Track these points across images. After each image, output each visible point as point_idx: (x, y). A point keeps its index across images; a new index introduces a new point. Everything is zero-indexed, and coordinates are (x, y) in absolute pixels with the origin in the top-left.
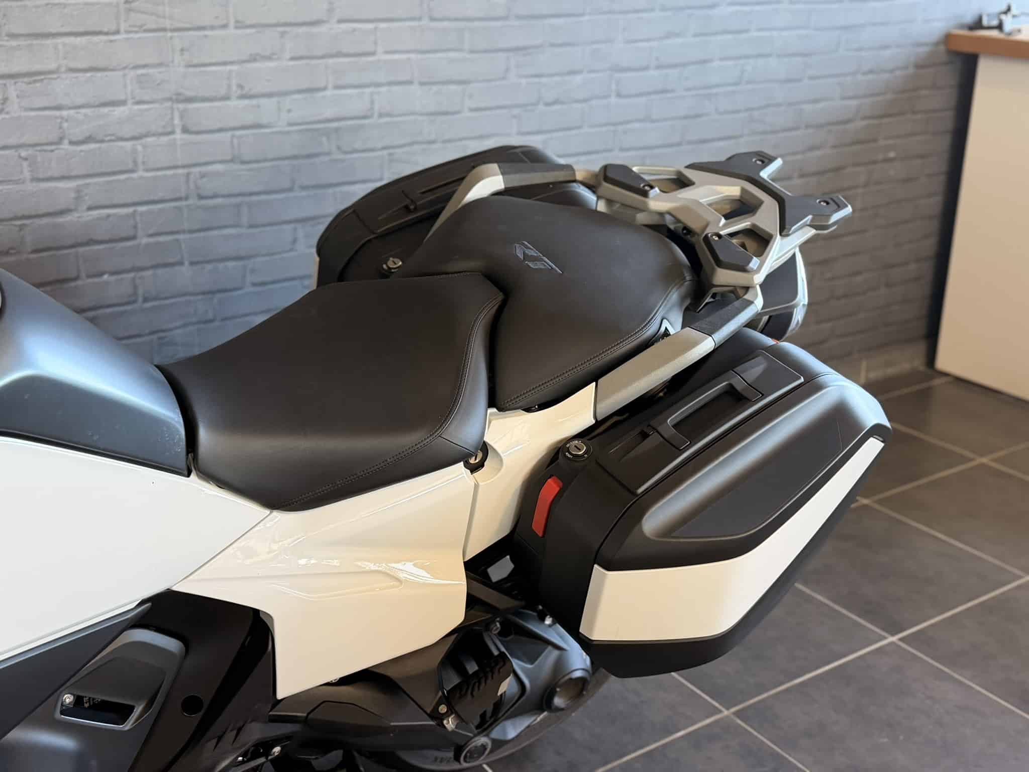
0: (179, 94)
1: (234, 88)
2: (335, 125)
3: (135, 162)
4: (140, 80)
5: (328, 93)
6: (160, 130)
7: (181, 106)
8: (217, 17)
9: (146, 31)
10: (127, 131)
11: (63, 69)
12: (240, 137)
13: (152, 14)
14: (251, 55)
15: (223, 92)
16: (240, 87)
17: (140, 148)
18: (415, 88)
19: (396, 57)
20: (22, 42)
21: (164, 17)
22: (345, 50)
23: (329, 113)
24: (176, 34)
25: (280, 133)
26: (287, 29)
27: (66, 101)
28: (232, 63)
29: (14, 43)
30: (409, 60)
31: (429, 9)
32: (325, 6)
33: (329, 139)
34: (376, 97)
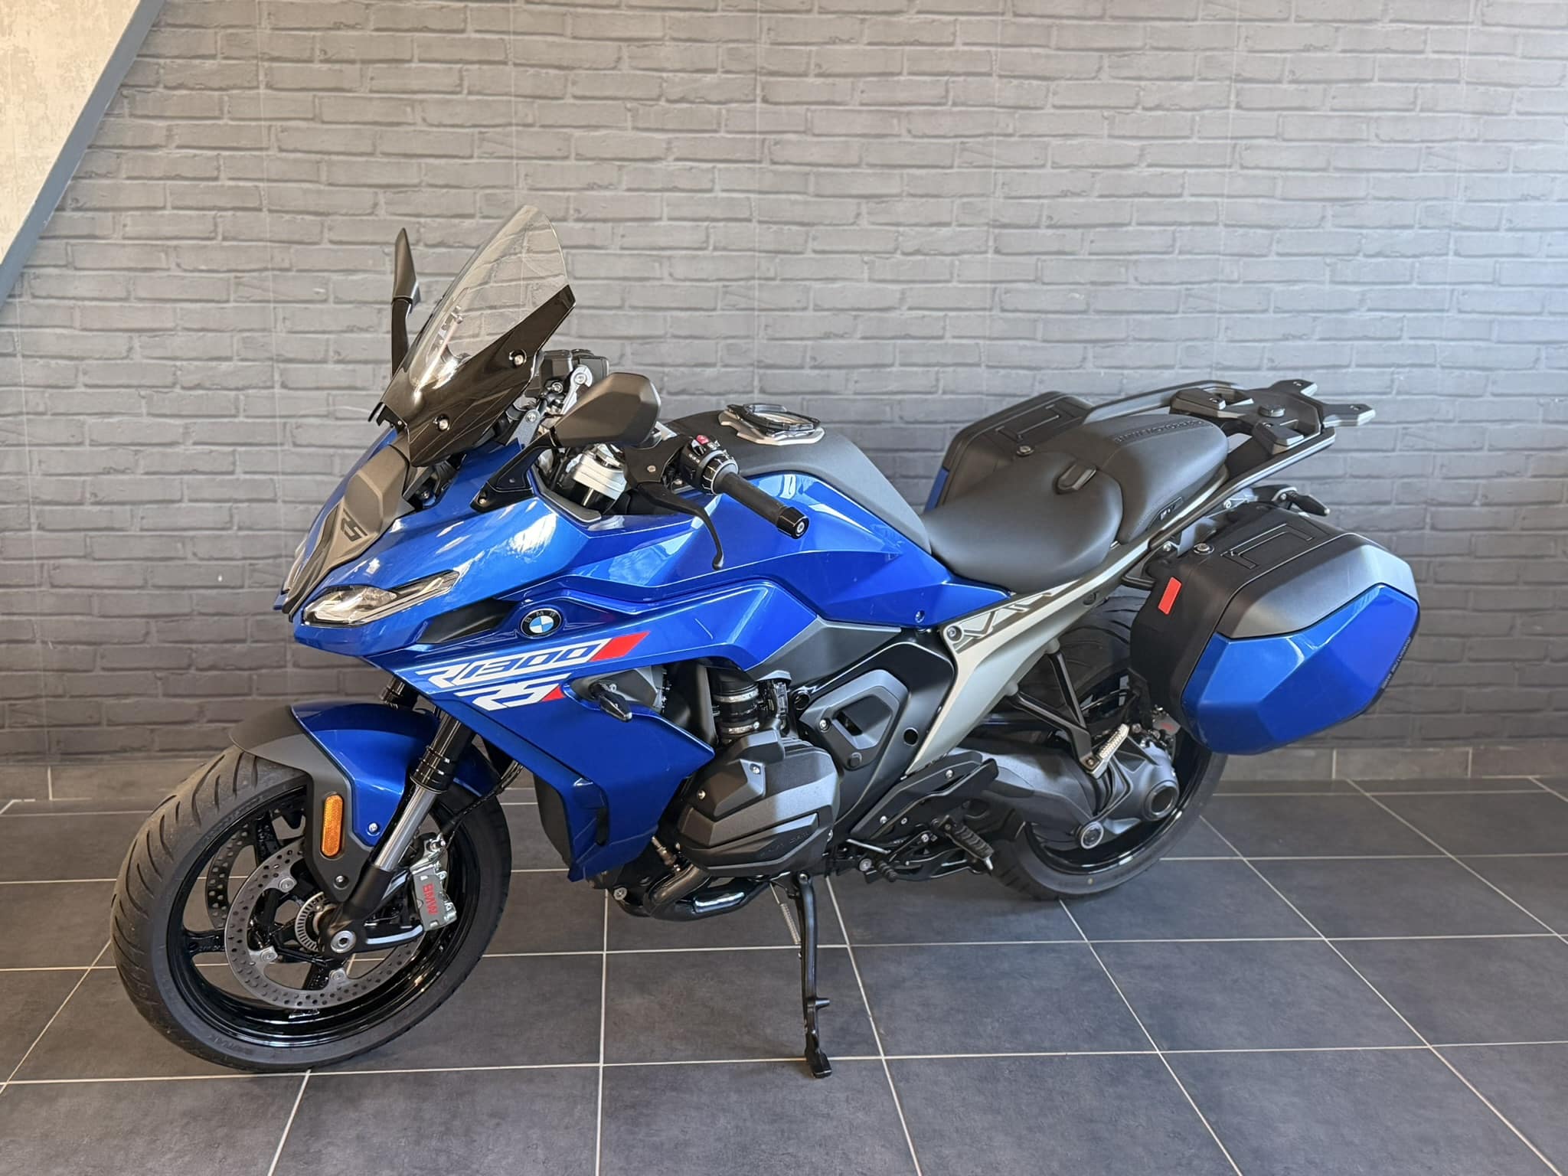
0: (759, 362)
1: (808, 360)
2: (899, 397)
4: (729, 347)
5: (894, 369)
6: (741, 390)
7: (762, 371)
8: (799, 301)
9: (738, 309)
10: (714, 388)
11: (669, 335)
12: (810, 400)
13: (744, 297)
14: (826, 333)
15: (798, 362)
16: (814, 359)
18: (982, 370)
19: (964, 341)
20: (639, 313)
21: (754, 299)
22: (913, 333)
23: (893, 386)
24: (762, 313)
25: (846, 400)
26: (860, 313)
27: (669, 361)
28: (809, 339)
29: (633, 313)
30: (977, 344)
31: (1001, 301)
32: (898, 295)
33: (892, 408)
34: (941, 375)
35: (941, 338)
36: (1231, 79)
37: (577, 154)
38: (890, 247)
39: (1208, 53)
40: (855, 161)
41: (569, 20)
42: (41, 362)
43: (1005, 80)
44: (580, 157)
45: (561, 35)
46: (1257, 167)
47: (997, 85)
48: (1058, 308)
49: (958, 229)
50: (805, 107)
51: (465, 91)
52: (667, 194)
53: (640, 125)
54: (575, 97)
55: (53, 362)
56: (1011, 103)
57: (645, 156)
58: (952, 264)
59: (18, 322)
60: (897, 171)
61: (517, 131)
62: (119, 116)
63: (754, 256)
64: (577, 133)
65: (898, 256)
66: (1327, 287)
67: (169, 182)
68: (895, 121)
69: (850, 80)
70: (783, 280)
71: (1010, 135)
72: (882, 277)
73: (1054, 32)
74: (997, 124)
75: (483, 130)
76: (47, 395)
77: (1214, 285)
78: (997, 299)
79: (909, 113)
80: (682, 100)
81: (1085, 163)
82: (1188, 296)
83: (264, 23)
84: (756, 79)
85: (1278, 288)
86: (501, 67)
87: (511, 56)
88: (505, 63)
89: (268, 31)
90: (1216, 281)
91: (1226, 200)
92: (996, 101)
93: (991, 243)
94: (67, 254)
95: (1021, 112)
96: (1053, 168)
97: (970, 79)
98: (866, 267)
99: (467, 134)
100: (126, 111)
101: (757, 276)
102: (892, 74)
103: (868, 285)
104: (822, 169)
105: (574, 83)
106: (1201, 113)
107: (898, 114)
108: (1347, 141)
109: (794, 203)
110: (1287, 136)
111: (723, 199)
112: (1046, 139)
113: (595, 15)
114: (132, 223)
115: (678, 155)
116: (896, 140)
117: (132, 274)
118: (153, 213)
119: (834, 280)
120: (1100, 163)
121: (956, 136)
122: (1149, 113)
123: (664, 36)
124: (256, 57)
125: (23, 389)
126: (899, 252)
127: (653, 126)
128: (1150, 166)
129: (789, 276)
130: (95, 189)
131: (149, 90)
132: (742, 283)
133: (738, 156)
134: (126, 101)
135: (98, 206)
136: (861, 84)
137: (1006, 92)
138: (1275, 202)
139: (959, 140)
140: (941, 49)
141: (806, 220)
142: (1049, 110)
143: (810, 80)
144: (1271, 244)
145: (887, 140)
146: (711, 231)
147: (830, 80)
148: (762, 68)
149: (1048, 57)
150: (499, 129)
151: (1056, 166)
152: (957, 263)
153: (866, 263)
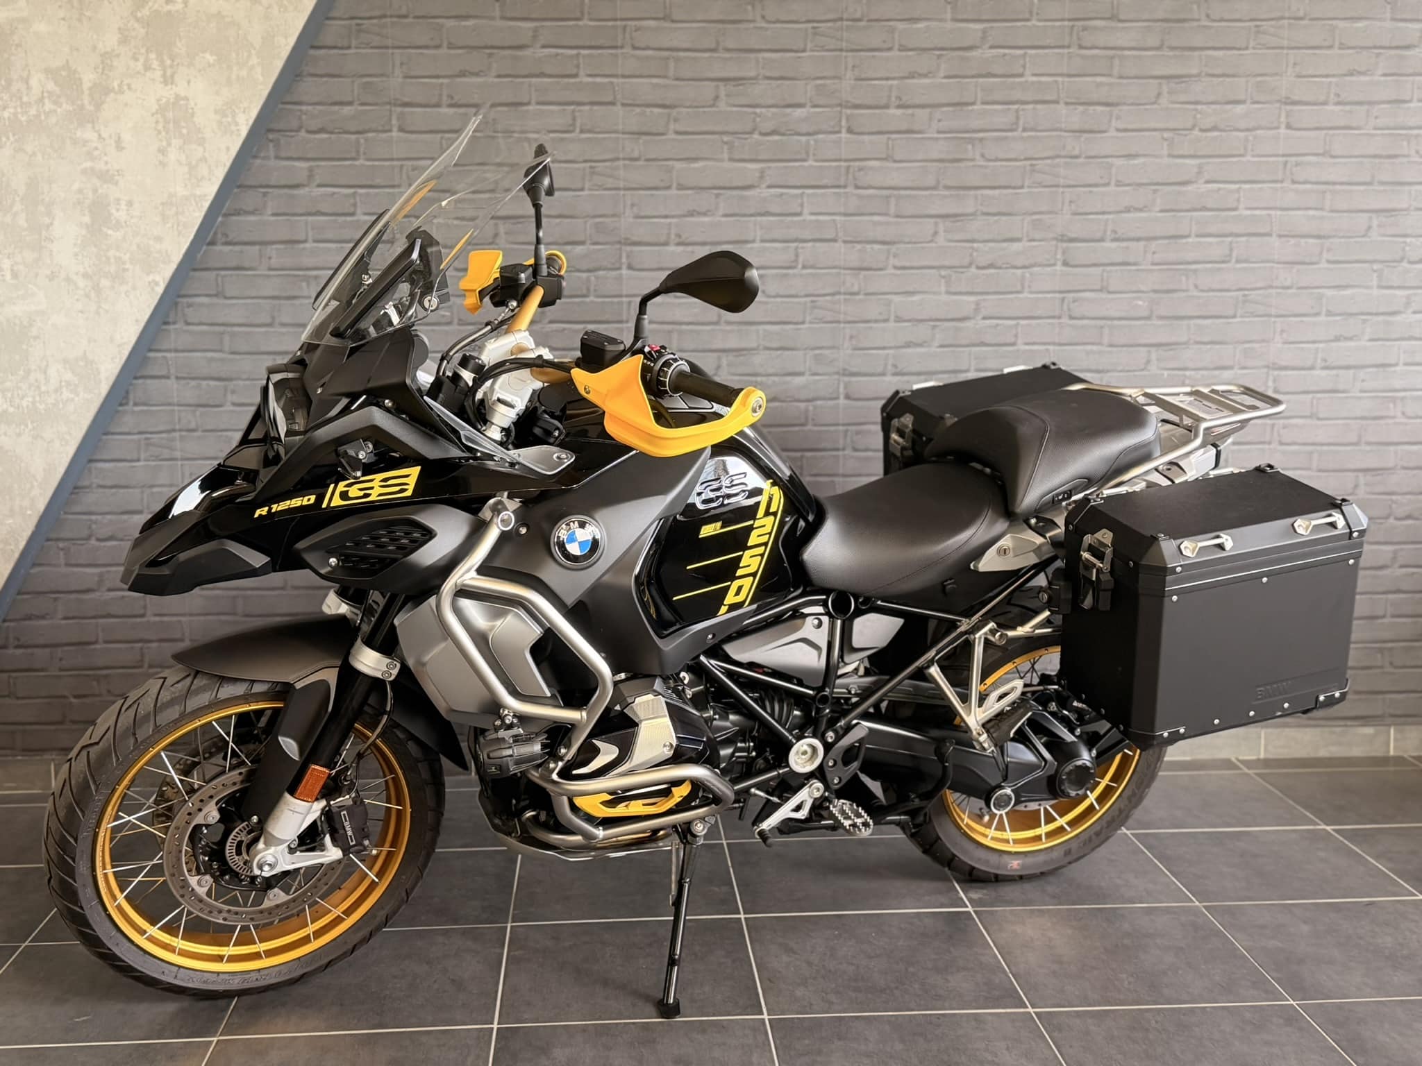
0: (845, 370)
1: (889, 367)
3: (807, 418)
6: (828, 396)
7: (846, 379)
8: (880, 314)
9: (825, 322)
10: (803, 395)
11: (761, 347)
13: (831, 310)
14: (905, 342)
15: (880, 370)
16: (895, 366)
17: (811, 408)
20: (735, 327)
21: (839, 313)
22: (987, 342)
24: (847, 325)
26: (938, 323)
27: (761, 370)
28: (890, 348)
29: (728, 328)
30: (1047, 350)
31: (1069, 310)
32: (973, 306)
35: (1013, 344)
36: (1279, 101)
37: (679, 184)
38: (966, 261)
39: (1259, 79)
40: (932, 183)
41: (672, 64)
42: (193, 383)
43: (1072, 107)
44: (681, 187)
45: (665, 77)
46: (1305, 182)
47: (1064, 112)
48: (1123, 314)
49: (1029, 244)
50: (887, 136)
51: (578, 130)
52: (759, 218)
53: (737, 157)
54: (677, 133)
55: (204, 383)
56: (1076, 127)
57: (740, 184)
58: (1023, 277)
59: (172, 346)
60: (972, 192)
61: (625, 166)
62: (265, 158)
63: (839, 273)
64: (678, 165)
65: (973, 270)
66: (1375, 292)
67: (310, 218)
68: (970, 147)
69: (928, 110)
70: (866, 294)
71: (1076, 157)
72: (958, 290)
73: (1117, 62)
74: (1064, 147)
75: (593, 164)
76: (198, 413)
77: (1270, 291)
78: (1065, 307)
79: (981, 140)
80: (773, 133)
81: (1145, 181)
82: (1245, 302)
83: (397, 72)
84: (841, 112)
85: (1329, 293)
86: (610, 107)
87: (619, 97)
88: (613, 103)
89: (400, 80)
90: (1271, 287)
91: (1279, 213)
92: (1063, 126)
93: (1059, 256)
94: (217, 284)
95: (1086, 135)
96: (1117, 186)
97: (1039, 106)
98: (943, 281)
99: (578, 169)
100: (272, 153)
101: (842, 290)
102: (967, 104)
103: (944, 297)
104: (903, 192)
105: (676, 120)
106: (1254, 133)
107: (971, 140)
108: (1390, 157)
109: (875, 224)
110: (1333, 153)
111: (811, 221)
112: (1109, 160)
113: (694, 59)
114: (275, 255)
115: (768, 183)
116: (971, 164)
117: (276, 302)
118: (297, 246)
119: (913, 293)
120: (1160, 181)
121: (1026, 159)
122: (1204, 134)
123: (758, 75)
124: (389, 103)
125: (176, 408)
126: (974, 266)
127: (747, 157)
128: (1207, 182)
129: (871, 291)
130: (245, 225)
131: (293, 134)
132: (828, 298)
133: (825, 182)
134: (271, 145)
135: (246, 239)
136: (938, 114)
137: (1073, 117)
138: (1325, 214)
139: (1028, 163)
140: (1011, 80)
141: (888, 239)
142: (1112, 133)
143: (892, 111)
144: (1321, 253)
145: (962, 165)
146: (800, 251)
147: (910, 111)
148: (847, 102)
149: (1110, 84)
150: (608, 164)
151: (1119, 184)
152: (1028, 275)
153: (944, 277)
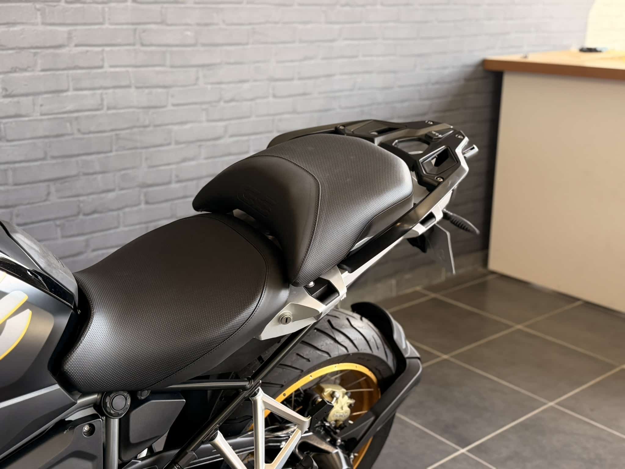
2: (76, 115)
5: (69, 93)
12: (6, 123)
14: (12, 68)
16: (5, 89)
18: (132, 90)
19: (118, 69)
23: (70, 107)
25: (35, 120)
26: (38, 51)
30: (128, 72)
31: (140, 38)
32: (66, 35)
33: (71, 124)
34: (104, 96)
35: (101, 67)
72: (52, 21)
77: (267, 25)
78: (137, 37)
82: (254, 33)
98: (39, 13)
103: (41, 28)
152: (107, 9)
153: (39, 10)
